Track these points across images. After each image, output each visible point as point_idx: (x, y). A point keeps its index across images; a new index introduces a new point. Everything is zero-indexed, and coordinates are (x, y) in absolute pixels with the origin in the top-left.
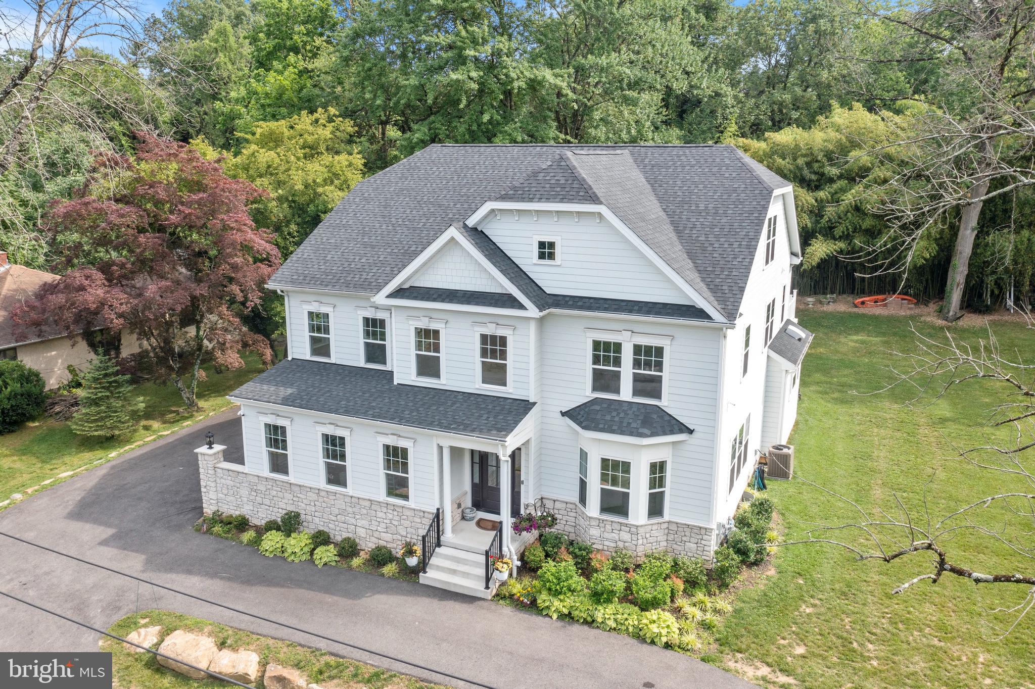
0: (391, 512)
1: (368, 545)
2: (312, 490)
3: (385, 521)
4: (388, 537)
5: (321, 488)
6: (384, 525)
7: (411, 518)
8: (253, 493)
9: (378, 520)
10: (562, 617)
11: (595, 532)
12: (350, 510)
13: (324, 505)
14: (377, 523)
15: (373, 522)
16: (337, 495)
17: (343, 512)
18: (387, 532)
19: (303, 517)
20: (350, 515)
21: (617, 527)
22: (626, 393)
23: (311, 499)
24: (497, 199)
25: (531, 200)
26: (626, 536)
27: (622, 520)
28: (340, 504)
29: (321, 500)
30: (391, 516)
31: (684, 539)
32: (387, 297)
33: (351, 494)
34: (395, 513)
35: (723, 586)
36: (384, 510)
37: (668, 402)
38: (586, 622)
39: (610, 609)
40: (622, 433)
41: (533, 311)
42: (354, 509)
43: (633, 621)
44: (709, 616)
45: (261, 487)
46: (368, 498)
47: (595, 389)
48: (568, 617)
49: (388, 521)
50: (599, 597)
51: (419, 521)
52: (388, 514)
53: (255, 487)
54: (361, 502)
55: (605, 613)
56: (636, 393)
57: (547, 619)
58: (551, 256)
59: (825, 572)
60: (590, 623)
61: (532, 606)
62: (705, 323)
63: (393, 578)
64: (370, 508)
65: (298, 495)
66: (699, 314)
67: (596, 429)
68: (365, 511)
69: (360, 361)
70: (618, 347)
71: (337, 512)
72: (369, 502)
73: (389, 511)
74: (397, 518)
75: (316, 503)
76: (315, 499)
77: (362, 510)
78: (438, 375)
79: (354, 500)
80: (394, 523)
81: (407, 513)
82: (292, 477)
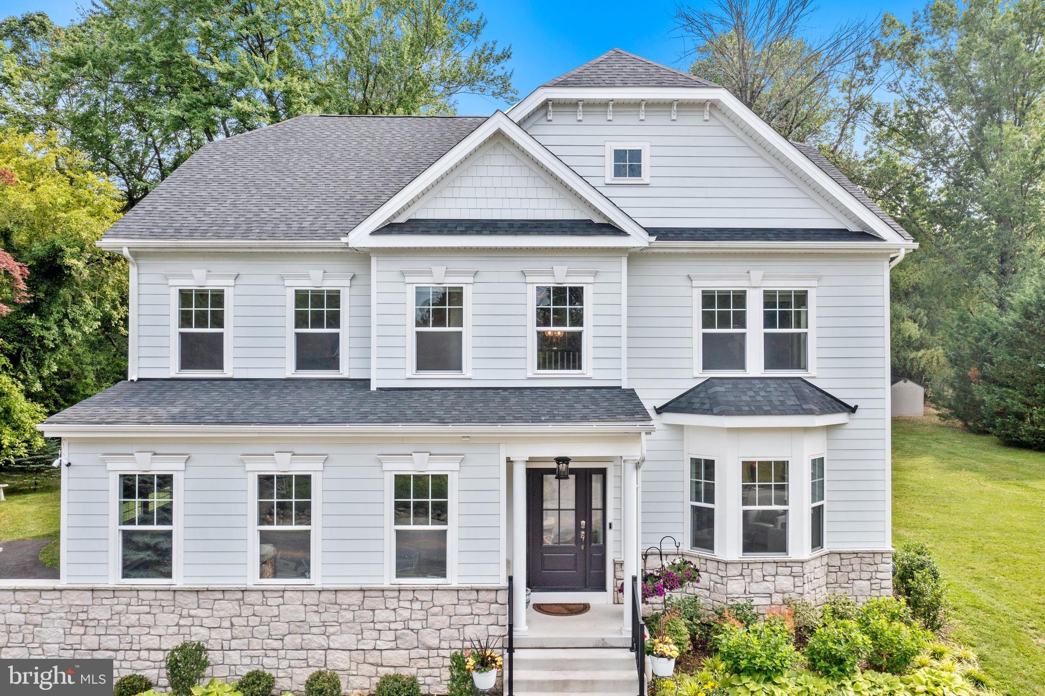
0: (407, 605)
2: (227, 595)
3: (393, 626)
5: (250, 584)
6: (390, 635)
7: (450, 610)
8: (75, 630)
9: (378, 626)
12: (315, 619)
13: (254, 621)
14: (375, 635)
15: (367, 634)
16: (286, 595)
17: (299, 627)
18: (398, 648)
19: (208, 653)
20: (314, 630)
22: (755, 365)
23: (222, 614)
27: (778, 557)
28: (293, 609)
29: (247, 611)
30: (406, 614)
31: (852, 576)
32: (373, 233)
33: (318, 585)
34: (417, 605)
36: (392, 604)
37: (818, 371)
42: (325, 616)
45: (100, 613)
46: (358, 587)
49: (399, 626)
51: (467, 610)
52: (400, 611)
53: (83, 616)
54: (341, 598)
56: (769, 363)
64: (361, 607)
65: (192, 612)
68: (349, 615)
69: (285, 368)
70: (740, 298)
71: (283, 628)
72: (360, 594)
73: (402, 604)
74: (420, 615)
75: (235, 620)
76: (233, 612)
77: (343, 613)
78: (457, 366)
79: (324, 597)
80: (413, 625)
81: (442, 599)
82: (181, 575)
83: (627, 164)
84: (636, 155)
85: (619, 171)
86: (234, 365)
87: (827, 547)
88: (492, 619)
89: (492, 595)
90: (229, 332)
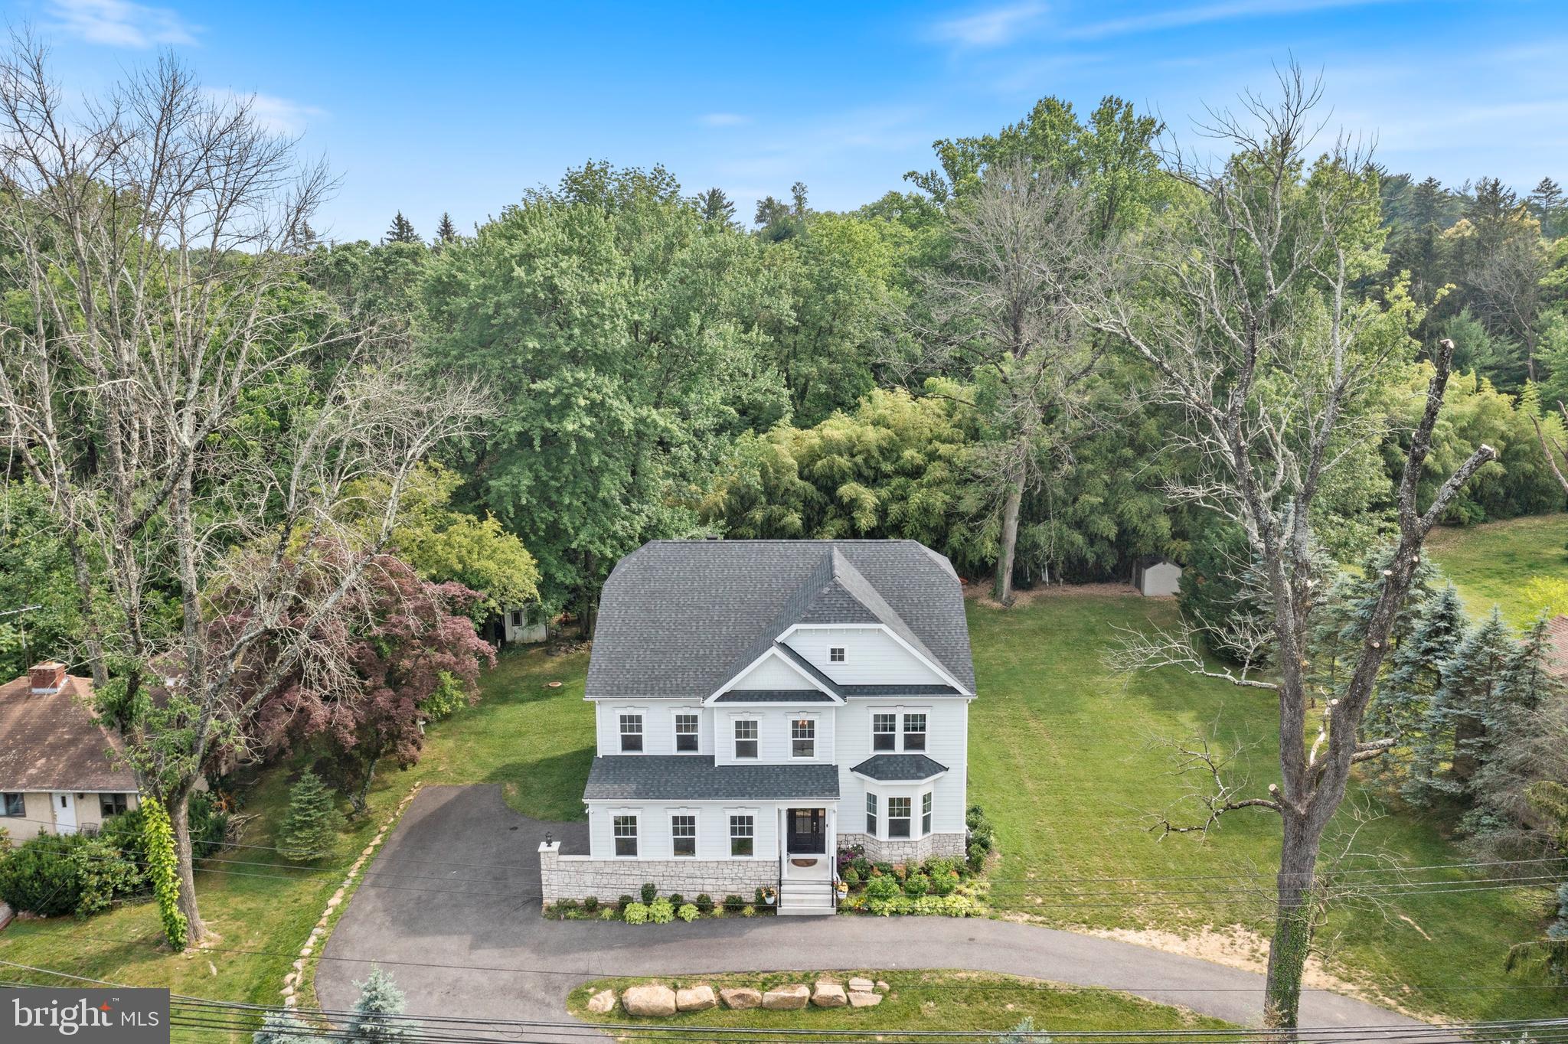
0: (737, 867)
1: (717, 898)
2: (663, 864)
3: (731, 876)
4: (733, 888)
5: (669, 860)
6: (730, 879)
7: (755, 869)
8: (598, 877)
9: (724, 876)
10: (892, 913)
11: (885, 852)
12: (698, 873)
13: (672, 874)
14: (723, 879)
15: (720, 879)
16: (686, 864)
17: (692, 876)
18: (732, 884)
19: (657, 887)
20: (698, 877)
21: (901, 844)
22: (899, 748)
24: (800, 622)
25: (828, 622)
26: (908, 850)
27: (905, 839)
28: (690, 869)
30: (736, 871)
31: (946, 844)
32: (715, 701)
33: (699, 860)
34: (740, 868)
35: (978, 870)
36: (731, 867)
37: (929, 752)
38: (909, 913)
39: (924, 900)
40: (907, 778)
41: (838, 701)
42: (702, 872)
43: (940, 904)
44: (980, 892)
45: (610, 870)
46: (716, 860)
47: (876, 748)
48: (896, 913)
49: (733, 875)
50: (913, 894)
51: (762, 869)
52: (733, 870)
53: (601, 871)
54: (710, 865)
55: (923, 903)
56: (906, 747)
57: (883, 918)
58: (841, 659)
59: (1029, 849)
60: (912, 913)
61: (870, 912)
62: (957, 697)
63: (753, 917)
64: (717, 868)
65: (647, 870)
66: (952, 691)
67: (887, 778)
68: (712, 871)
69: (672, 750)
70: (893, 717)
72: (717, 863)
73: (735, 867)
74: (742, 871)
76: (664, 870)
77: (710, 870)
78: (755, 755)
79: (702, 865)
80: (739, 875)
81: (751, 865)
82: (641, 856)
83: (837, 655)
84: (842, 651)
85: (833, 659)
86: (647, 750)
87: (932, 831)
88: (772, 873)
89: (772, 863)
90: (645, 734)
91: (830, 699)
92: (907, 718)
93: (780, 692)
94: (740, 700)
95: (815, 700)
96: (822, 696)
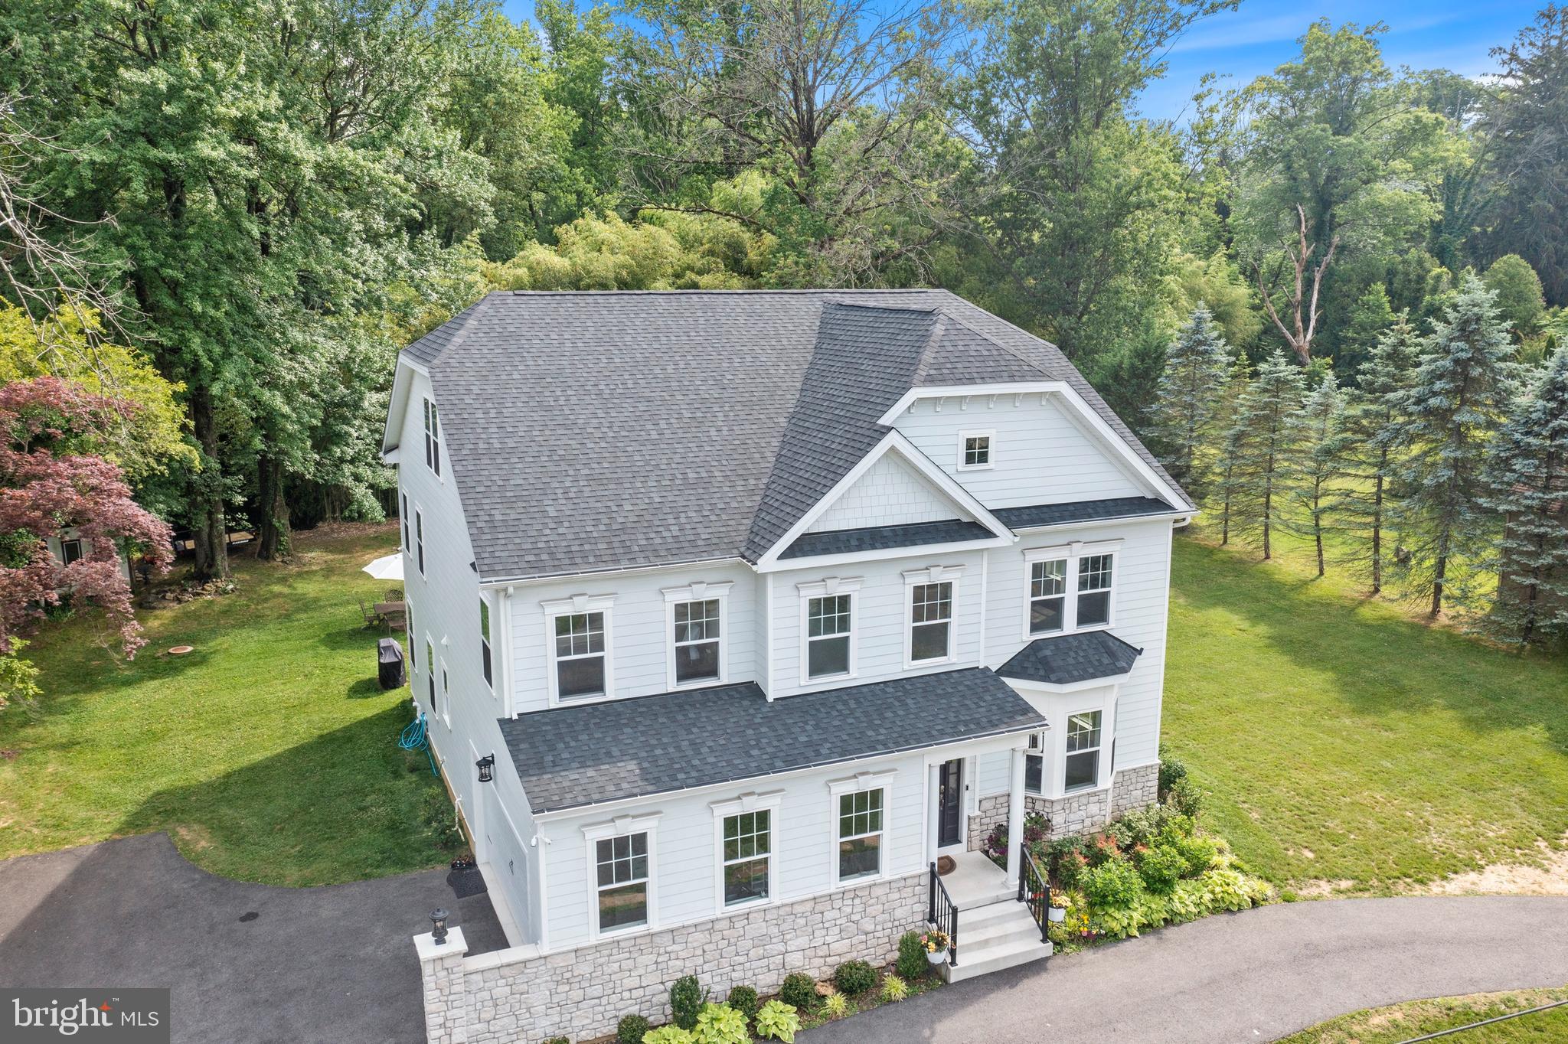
0: (850, 902)
3: (838, 922)
5: (716, 916)
6: (836, 930)
7: (884, 899)
9: (826, 925)
10: (1144, 929)
12: (775, 931)
13: (723, 944)
14: (824, 932)
15: (817, 933)
16: (750, 916)
17: (764, 940)
18: (842, 939)
20: (774, 940)
21: (1084, 800)
22: (1070, 625)
23: (695, 944)
24: (923, 384)
28: (758, 927)
29: (716, 937)
30: (849, 910)
31: (1130, 788)
32: (779, 558)
33: (777, 903)
34: (857, 901)
36: (838, 904)
37: (1117, 624)
38: (1169, 922)
39: (1180, 894)
41: (1005, 537)
42: (783, 927)
45: (584, 969)
46: (810, 897)
47: (1033, 629)
49: (843, 920)
51: (897, 896)
52: (844, 909)
53: (568, 975)
54: (798, 909)
56: (1081, 620)
57: (1133, 940)
60: (1172, 920)
61: (1109, 936)
62: (1163, 515)
63: (909, 996)
64: (812, 913)
65: (669, 949)
66: (1158, 504)
68: (802, 921)
69: (667, 681)
70: (1062, 566)
71: (748, 944)
72: (812, 903)
73: (845, 902)
74: (859, 908)
75: (706, 947)
76: (704, 941)
77: (798, 920)
78: (845, 667)
79: (782, 912)
80: (854, 918)
81: (878, 891)
82: (656, 920)
83: (977, 452)
84: (985, 443)
85: (970, 459)
86: (617, 686)
88: (916, 899)
89: (916, 881)
90: (610, 655)
91: (988, 534)
92: (1085, 564)
93: (893, 529)
94: (826, 551)
95: (964, 538)
96: (975, 530)
